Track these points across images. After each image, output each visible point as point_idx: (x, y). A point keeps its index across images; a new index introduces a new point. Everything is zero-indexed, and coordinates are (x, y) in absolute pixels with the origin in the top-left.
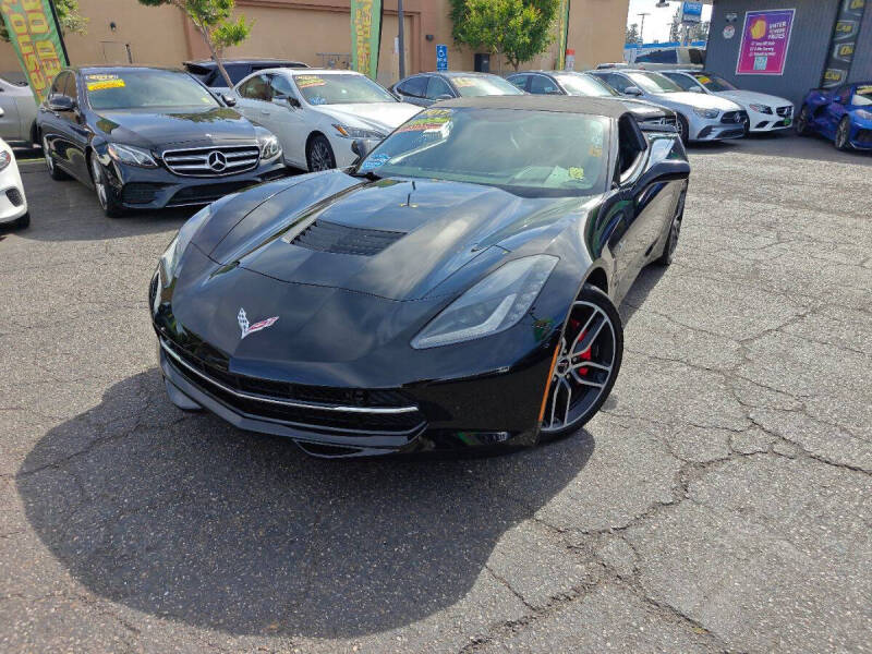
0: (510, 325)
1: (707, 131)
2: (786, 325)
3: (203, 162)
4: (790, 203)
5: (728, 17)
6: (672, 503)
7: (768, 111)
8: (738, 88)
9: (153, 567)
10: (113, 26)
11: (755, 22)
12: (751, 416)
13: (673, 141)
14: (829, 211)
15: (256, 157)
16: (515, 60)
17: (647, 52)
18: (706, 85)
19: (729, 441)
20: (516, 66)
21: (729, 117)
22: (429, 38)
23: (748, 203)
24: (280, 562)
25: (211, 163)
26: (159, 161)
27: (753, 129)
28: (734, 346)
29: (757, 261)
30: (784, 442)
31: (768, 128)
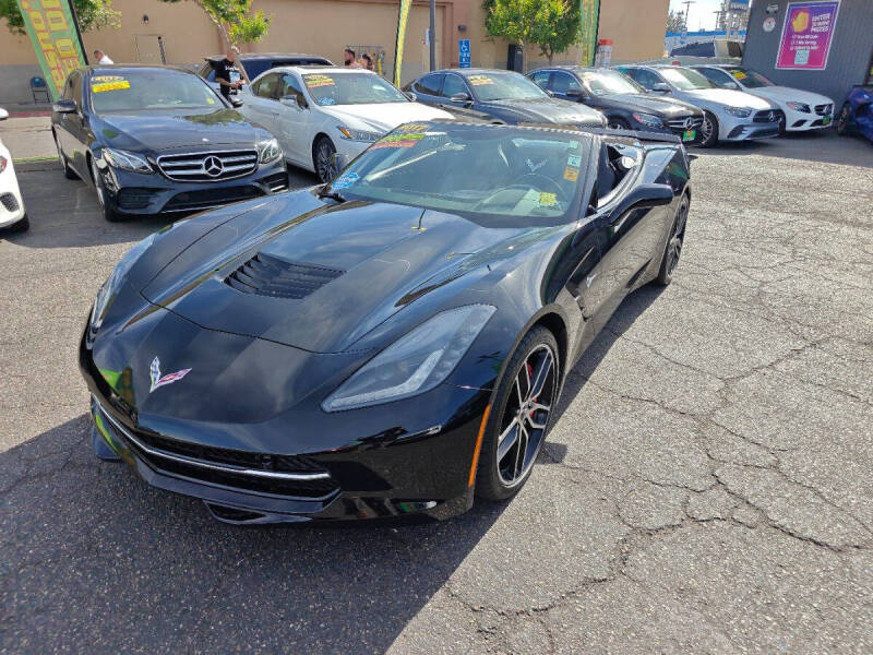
0: (434, 384)
1: (738, 130)
2: (779, 361)
3: (199, 167)
4: (815, 214)
5: (768, 9)
6: (605, 580)
7: (806, 109)
8: (777, 85)
9: (37, 633)
10: (146, 18)
11: (797, 14)
12: (717, 473)
13: (674, 152)
14: (856, 224)
15: (254, 161)
16: (549, 52)
17: (690, 41)
18: (741, 81)
19: (685, 504)
20: (550, 57)
21: (762, 116)
22: (462, 29)
23: (769, 214)
24: (166, 636)
25: (207, 169)
26: (155, 167)
27: (789, 128)
28: (717, 385)
29: (763, 283)
30: (746, 507)
31: (805, 127)
